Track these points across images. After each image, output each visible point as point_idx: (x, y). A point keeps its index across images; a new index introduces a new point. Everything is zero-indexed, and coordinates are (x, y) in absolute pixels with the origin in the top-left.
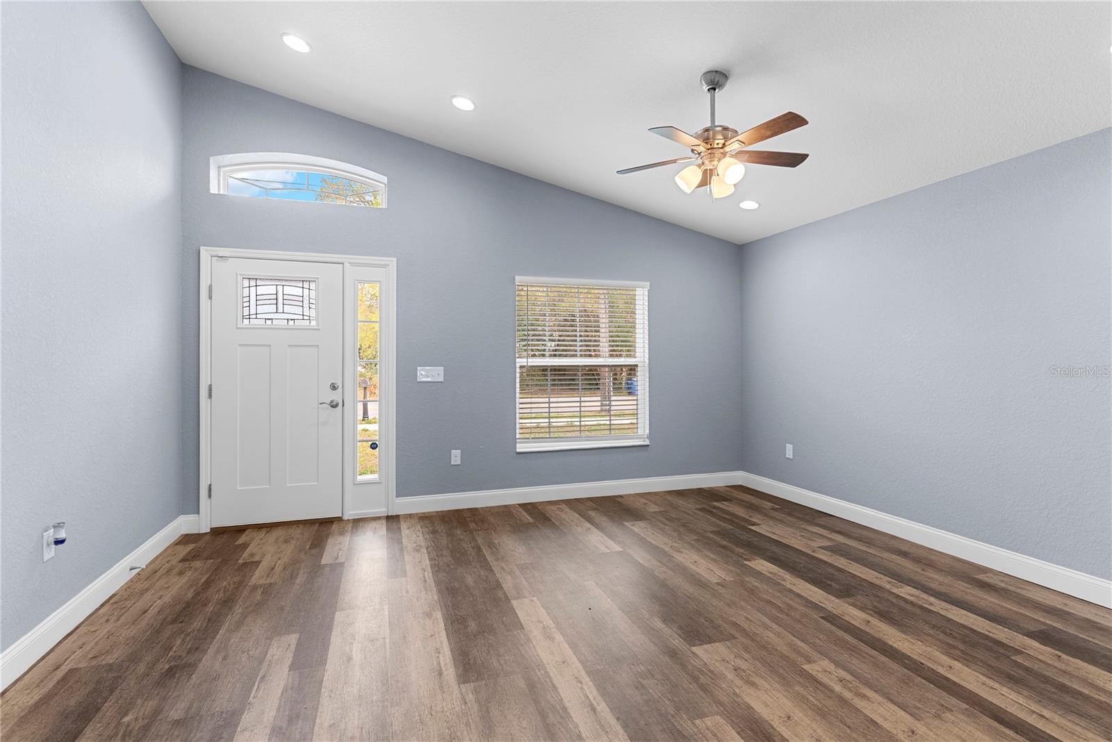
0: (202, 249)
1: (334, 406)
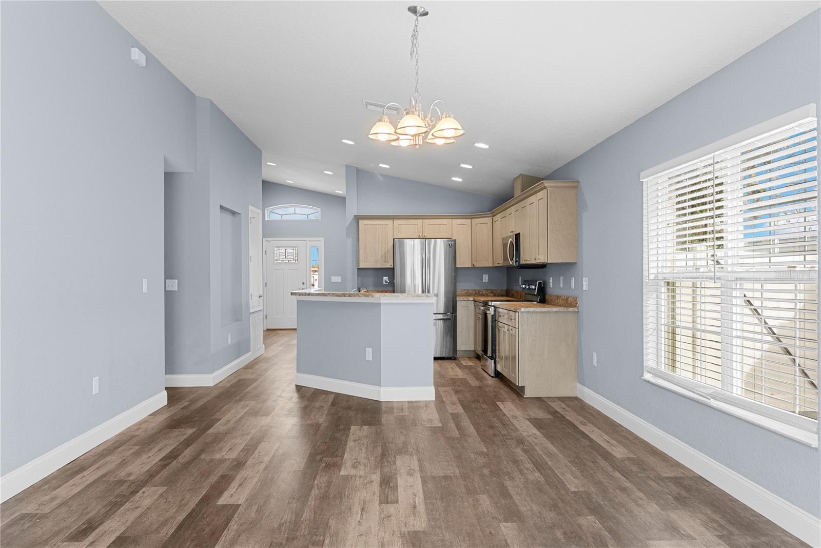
0: (264, 239)
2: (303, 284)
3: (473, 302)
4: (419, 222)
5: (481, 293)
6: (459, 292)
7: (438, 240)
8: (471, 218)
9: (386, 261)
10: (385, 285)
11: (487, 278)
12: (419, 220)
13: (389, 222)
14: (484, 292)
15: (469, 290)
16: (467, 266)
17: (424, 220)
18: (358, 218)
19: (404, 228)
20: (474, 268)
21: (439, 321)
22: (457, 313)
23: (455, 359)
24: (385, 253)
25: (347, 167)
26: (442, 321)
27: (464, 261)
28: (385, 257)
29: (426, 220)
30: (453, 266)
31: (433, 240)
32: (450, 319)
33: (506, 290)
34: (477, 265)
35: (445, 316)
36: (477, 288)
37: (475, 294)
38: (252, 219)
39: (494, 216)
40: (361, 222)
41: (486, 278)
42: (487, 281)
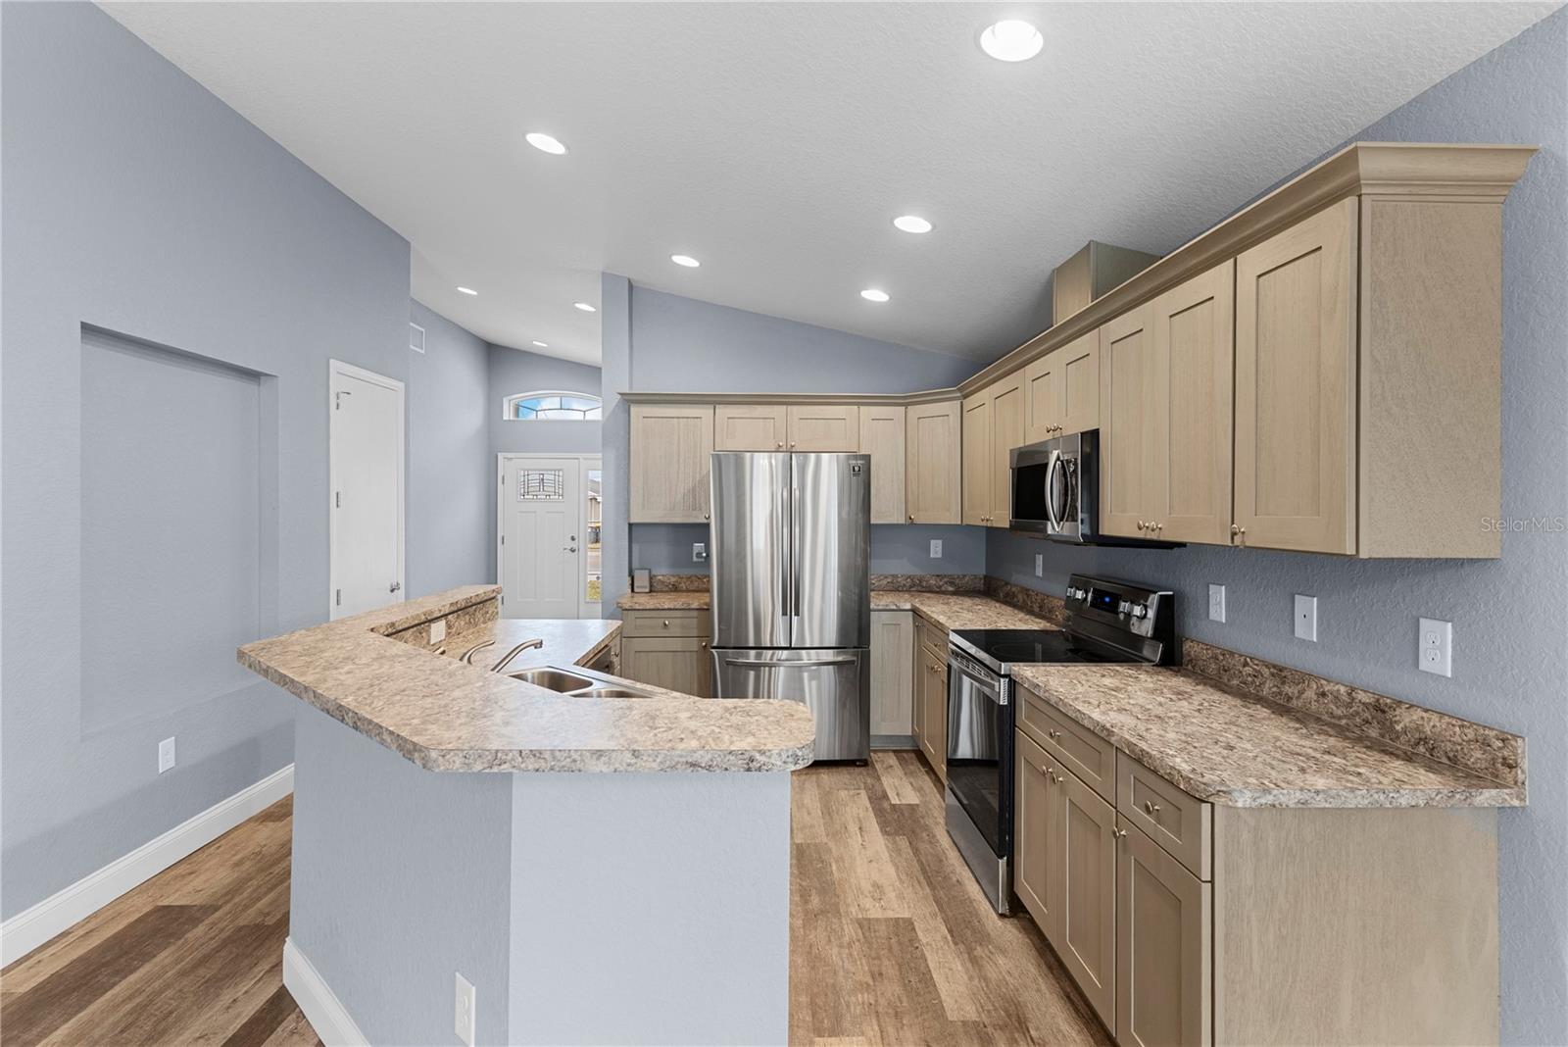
0: (499, 454)
1: (573, 551)
2: (573, 539)
3: (911, 613)
4: (778, 411)
5: (924, 584)
6: (873, 580)
7: (823, 454)
8: (906, 405)
9: (695, 507)
10: (696, 562)
11: (940, 549)
12: (776, 408)
13: (705, 412)
14: (933, 582)
15: (897, 577)
16: (894, 521)
17: (789, 407)
18: (630, 400)
19: (741, 427)
20: (911, 525)
21: (826, 667)
22: (871, 647)
23: (864, 763)
24: (694, 488)
25: (605, 276)
26: (831, 667)
27: (887, 510)
28: (694, 498)
29: (795, 408)
30: (861, 521)
31: (813, 455)
32: (853, 662)
33: (985, 577)
34: (921, 518)
35: (838, 654)
36: (916, 572)
37: (911, 587)
38: (342, 396)
39: (965, 397)
40: (634, 409)
41: (936, 548)
42: (940, 555)
